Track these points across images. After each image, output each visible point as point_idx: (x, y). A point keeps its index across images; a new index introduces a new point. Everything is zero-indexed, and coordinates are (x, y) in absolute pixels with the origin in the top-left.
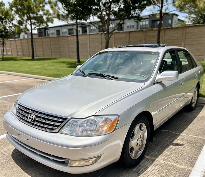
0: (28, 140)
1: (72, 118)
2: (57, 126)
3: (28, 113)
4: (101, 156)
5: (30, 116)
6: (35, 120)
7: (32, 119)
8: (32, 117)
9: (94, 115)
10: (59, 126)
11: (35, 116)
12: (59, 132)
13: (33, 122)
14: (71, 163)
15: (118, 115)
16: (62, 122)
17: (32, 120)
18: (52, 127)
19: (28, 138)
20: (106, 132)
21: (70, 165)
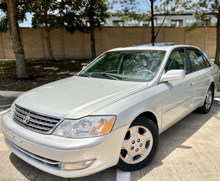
0: (21, 142)
1: (66, 119)
2: (51, 127)
3: (24, 115)
4: (96, 159)
5: (25, 117)
6: (29, 122)
7: (27, 120)
8: (27, 118)
9: (89, 116)
10: (52, 127)
11: (29, 117)
12: (52, 134)
13: (28, 123)
14: (63, 167)
15: (116, 116)
16: (55, 123)
17: (26, 122)
18: (45, 129)
19: (21, 141)
20: (101, 134)
21: (63, 169)
